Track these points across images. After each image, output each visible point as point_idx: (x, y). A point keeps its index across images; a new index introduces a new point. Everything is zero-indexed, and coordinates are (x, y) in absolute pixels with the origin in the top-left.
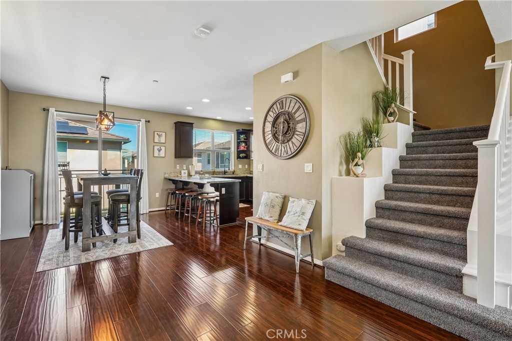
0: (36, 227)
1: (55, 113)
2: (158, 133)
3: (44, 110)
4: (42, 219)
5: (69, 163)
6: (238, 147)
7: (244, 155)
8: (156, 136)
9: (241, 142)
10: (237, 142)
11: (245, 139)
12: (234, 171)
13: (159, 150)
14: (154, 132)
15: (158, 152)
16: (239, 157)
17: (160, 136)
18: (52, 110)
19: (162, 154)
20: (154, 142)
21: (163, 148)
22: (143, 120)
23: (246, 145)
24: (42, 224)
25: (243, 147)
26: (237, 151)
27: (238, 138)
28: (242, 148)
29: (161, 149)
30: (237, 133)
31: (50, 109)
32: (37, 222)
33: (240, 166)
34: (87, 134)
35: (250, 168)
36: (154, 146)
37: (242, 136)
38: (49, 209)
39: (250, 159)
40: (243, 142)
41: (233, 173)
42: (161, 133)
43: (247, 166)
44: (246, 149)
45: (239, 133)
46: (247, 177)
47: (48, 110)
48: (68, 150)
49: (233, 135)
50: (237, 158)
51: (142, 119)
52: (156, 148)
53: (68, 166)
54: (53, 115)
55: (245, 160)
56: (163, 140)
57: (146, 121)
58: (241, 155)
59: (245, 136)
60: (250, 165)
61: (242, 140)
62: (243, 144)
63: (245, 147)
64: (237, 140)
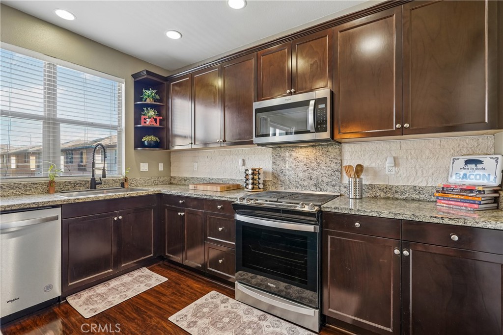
7: (153, 138)
9: (148, 106)
10: (136, 105)
11: (156, 101)
12: (126, 180)
16: (139, 144)
23: (159, 115)
25: (150, 118)
26: (135, 128)
27: (138, 95)
28: (148, 122)
33: (144, 167)
35: (169, 171)
37: (149, 92)
39: (168, 148)
40: (152, 106)
41: (123, 185)
43: (161, 167)
44: (158, 125)
45: (141, 83)
46: (160, 195)
49: (123, 85)
50: (136, 147)
55: (158, 152)
58: (146, 139)
59: (156, 93)
60: (168, 165)
61: (148, 101)
62: (152, 113)
63: (156, 120)
64: (135, 101)
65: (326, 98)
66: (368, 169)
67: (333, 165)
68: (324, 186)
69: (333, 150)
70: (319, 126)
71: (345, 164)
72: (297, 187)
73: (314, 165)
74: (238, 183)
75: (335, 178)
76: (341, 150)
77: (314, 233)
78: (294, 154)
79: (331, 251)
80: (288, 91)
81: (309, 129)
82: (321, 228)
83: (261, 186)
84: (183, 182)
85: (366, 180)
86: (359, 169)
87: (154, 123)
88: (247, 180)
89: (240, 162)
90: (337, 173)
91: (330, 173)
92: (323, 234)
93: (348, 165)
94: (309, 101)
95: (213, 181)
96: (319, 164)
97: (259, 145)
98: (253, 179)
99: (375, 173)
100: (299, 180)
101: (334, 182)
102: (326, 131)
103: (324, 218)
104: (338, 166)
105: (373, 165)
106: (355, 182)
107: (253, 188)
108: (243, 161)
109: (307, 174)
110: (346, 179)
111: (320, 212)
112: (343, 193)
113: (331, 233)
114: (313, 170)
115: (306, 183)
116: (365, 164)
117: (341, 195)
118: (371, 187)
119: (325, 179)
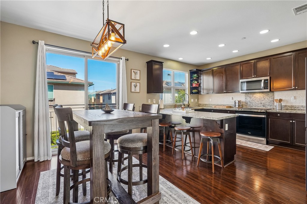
0: (28, 164)
1: (45, 47)
2: (134, 71)
3: (34, 42)
4: (33, 155)
5: (54, 99)
6: (191, 84)
7: (196, 91)
8: (133, 74)
9: (194, 80)
10: (190, 80)
11: (197, 78)
13: (135, 86)
14: (131, 69)
15: (134, 87)
16: (191, 93)
17: (136, 73)
18: (41, 43)
19: (138, 90)
20: (131, 79)
21: (138, 84)
22: (124, 58)
23: (198, 82)
24: (33, 160)
26: (190, 87)
27: (191, 77)
28: (194, 85)
29: (137, 86)
30: (190, 73)
31: (40, 41)
32: (29, 159)
33: (192, 100)
34: (66, 80)
35: (198, 102)
36: (131, 82)
37: (195, 75)
38: (40, 146)
39: (199, 94)
40: (196, 80)
42: (136, 71)
43: (196, 101)
45: (192, 73)
47: (38, 43)
48: (54, 90)
49: (187, 74)
51: (122, 57)
52: (133, 84)
53: (54, 101)
54: (43, 48)
56: (138, 78)
57: (126, 59)
58: (194, 91)
59: (197, 75)
60: (198, 99)
61: (195, 78)
62: (196, 82)
63: (197, 84)
64: (190, 79)
65: (268, 79)
66: (284, 100)
67: (271, 99)
68: (267, 106)
69: (271, 94)
70: (266, 87)
71: (275, 98)
72: (255, 106)
73: (263, 99)
74: (230, 106)
75: (271, 103)
76: (273, 94)
77: (264, 118)
78: (254, 95)
79: (270, 123)
80: (253, 76)
81: (262, 88)
82: (267, 116)
83: (241, 106)
84: (205, 106)
85: (283, 104)
86: (280, 101)
87: (197, 85)
88: (235, 104)
89: (231, 98)
90: (272, 102)
91: (269, 102)
92: (268, 118)
93: (276, 99)
94: (262, 80)
95: (219, 105)
96: (265, 99)
97: (241, 93)
98: (238, 104)
99: (287, 102)
100: (256, 104)
101: (271, 105)
102: (268, 89)
103: (268, 114)
104: (273, 100)
105: (286, 99)
106: (279, 105)
107: (238, 107)
108: (232, 98)
109: (260, 102)
110: (275, 104)
111: (267, 112)
112: (274, 108)
113: (270, 118)
114: (262, 101)
115: (259, 105)
116: (283, 98)
117: (273, 109)
118: (286, 106)
119: (267, 104)
